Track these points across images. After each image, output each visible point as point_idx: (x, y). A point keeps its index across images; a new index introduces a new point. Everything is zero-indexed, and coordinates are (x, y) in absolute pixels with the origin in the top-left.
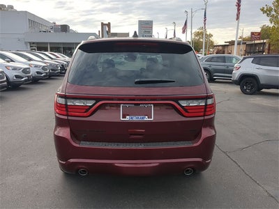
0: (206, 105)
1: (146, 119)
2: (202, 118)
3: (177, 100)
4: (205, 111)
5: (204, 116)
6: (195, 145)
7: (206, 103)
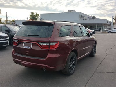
0: (49, 45)
1: (29, 48)
2: (48, 50)
3: (38, 42)
4: (49, 47)
5: (49, 49)
6: (44, 60)
7: (49, 44)
